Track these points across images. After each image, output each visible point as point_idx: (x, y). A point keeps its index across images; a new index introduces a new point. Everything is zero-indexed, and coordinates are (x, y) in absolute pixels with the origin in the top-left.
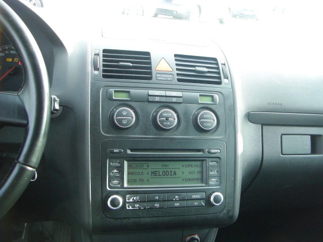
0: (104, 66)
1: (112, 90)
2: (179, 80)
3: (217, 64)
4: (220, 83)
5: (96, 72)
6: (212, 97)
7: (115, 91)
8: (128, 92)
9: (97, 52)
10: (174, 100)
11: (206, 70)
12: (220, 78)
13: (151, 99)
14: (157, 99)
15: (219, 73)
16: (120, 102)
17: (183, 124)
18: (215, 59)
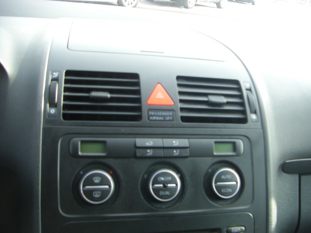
0: (66, 98)
1: (78, 140)
2: (184, 119)
3: (239, 89)
4: (244, 121)
5: (53, 111)
6: (234, 144)
7: (82, 142)
8: (104, 142)
9: (56, 75)
10: (176, 153)
11: (224, 100)
12: (244, 112)
13: (139, 153)
14: (150, 152)
15: (242, 104)
16: (90, 161)
17: (189, 191)
18: (236, 82)
